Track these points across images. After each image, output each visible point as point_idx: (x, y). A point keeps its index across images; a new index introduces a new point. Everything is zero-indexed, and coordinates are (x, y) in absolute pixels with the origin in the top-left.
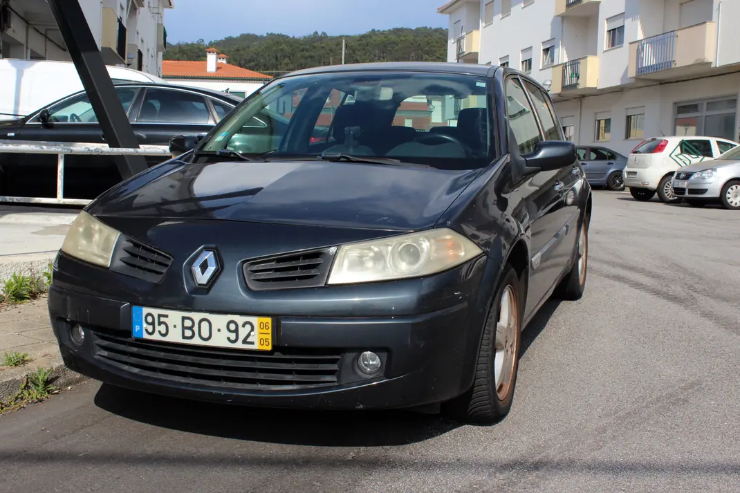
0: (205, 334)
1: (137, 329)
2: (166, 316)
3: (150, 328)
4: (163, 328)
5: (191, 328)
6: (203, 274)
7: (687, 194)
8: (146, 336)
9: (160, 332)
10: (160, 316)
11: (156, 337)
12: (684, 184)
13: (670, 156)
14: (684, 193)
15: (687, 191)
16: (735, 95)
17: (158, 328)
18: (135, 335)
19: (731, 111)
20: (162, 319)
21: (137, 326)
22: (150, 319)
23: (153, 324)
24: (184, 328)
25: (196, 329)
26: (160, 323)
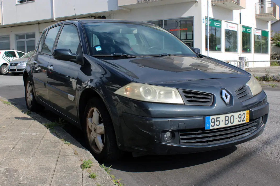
0: (232, 121)
1: (207, 126)
2: (219, 118)
3: (213, 124)
4: (218, 123)
5: (228, 120)
6: (227, 99)
7: (17, 71)
8: (211, 128)
9: (217, 125)
10: (217, 118)
11: (216, 127)
12: (15, 67)
13: (2, 58)
14: (15, 71)
15: (16, 70)
16: (9, 35)
17: (216, 123)
18: (206, 129)
19: (8, 41)
20: (218, 119)
21: (207, 125)
22: (213, 121)
23: (214, 122)
24: (225, 120)
25: (229, 120)
26: (217, 121)
